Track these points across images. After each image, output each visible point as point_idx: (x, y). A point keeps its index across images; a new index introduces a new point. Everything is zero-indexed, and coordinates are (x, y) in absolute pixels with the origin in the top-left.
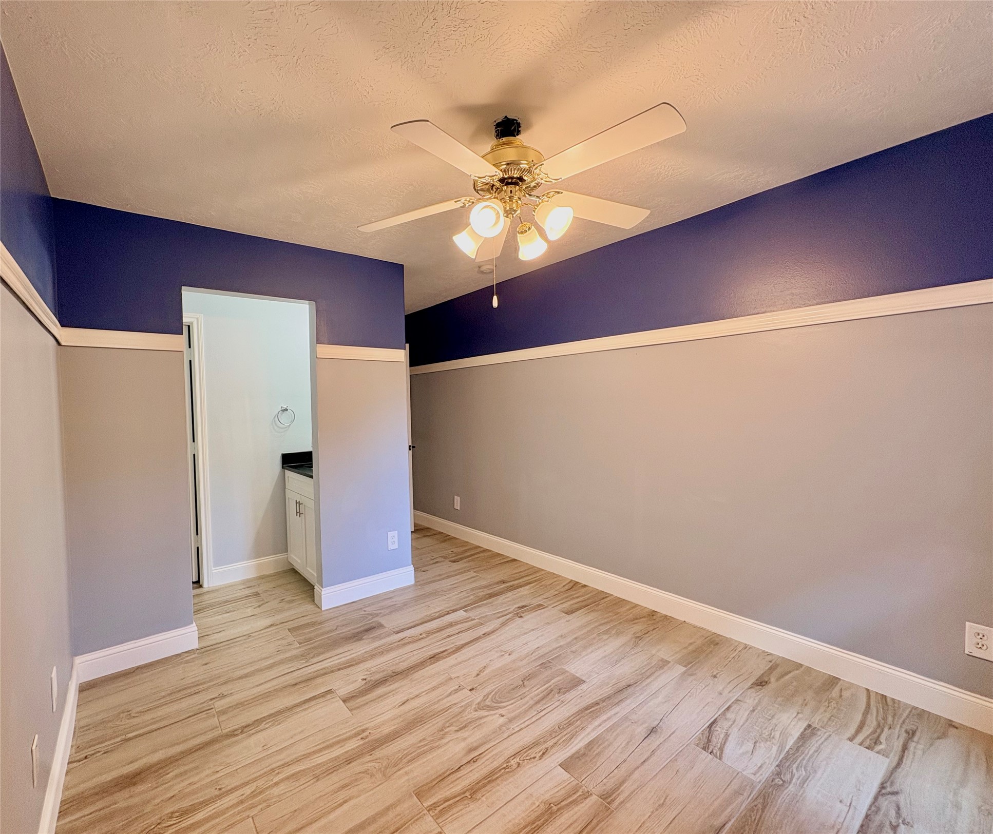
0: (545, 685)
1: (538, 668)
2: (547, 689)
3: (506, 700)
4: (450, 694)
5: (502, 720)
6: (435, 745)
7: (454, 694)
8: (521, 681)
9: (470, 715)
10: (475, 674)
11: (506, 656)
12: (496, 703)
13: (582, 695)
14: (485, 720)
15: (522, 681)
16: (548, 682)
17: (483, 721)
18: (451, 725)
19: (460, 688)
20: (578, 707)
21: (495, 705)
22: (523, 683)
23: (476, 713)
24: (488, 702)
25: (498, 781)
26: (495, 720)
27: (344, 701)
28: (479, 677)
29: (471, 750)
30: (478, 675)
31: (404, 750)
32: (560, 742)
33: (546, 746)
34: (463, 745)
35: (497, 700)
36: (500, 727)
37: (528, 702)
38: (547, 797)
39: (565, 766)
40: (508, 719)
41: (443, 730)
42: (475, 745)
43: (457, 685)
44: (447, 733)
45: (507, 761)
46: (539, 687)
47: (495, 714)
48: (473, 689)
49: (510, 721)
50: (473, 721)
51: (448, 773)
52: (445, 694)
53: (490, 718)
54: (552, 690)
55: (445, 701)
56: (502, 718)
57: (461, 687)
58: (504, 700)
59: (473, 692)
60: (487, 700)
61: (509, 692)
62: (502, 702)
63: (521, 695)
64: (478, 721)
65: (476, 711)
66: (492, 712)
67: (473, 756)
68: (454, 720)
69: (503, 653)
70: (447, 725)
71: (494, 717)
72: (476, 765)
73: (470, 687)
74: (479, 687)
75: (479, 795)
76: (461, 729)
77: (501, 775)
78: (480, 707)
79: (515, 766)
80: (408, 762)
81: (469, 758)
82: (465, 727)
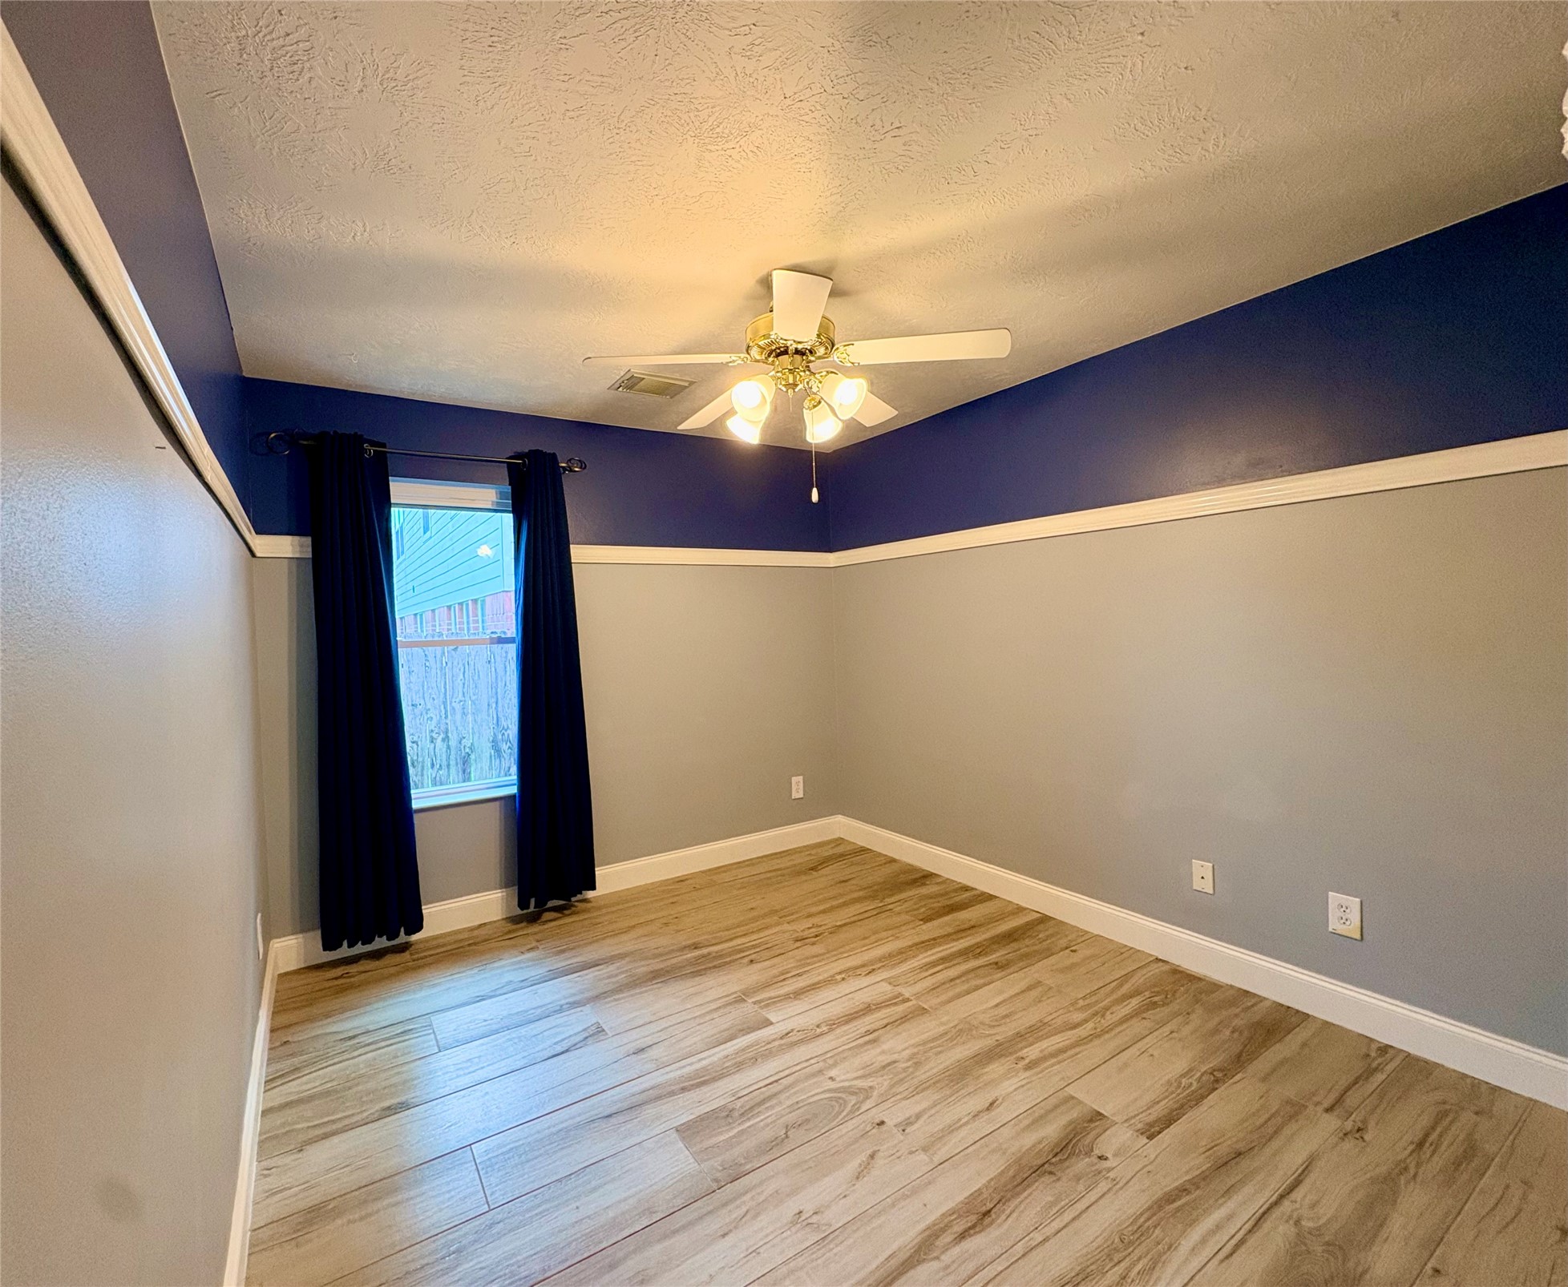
0: (749, 1127)
1: (748, 1167)
2: (749, 1119)
3: (822, 1102)
4: (918, 1116)
5: (833, 1073)
6: (921, 1048)
7: (911, 1117)
8: (791, 1136)
9: (881, 1083)
10: (879, 1161)
11: (809, 1209)
12: (840, 1098)
13: (699, 1104)
14: (856, 1075)
15: (787, 1137)
16: (742, 1132)
17: (859, 1072)
18: (905, 1070)
19: (904, 1126)
20: (715, 1086)
21: (839, 1095)
22: (786, 1133)
23: (871, 1084)
24: (853, 1100)
25: (842, 1015)
26: (843, 1074)
27: (1098, 1116)
28: (869, 1152)
29: (874, 1041)
30: (872, 1156)
31: (957, 1044)
32: (764, 1044)
33: (782, 1042)
34: (885, 1047)
35: (837, 1102)
36: (835, 1065)
37: (788, 1097)
38: (796, 1002)
39: (768, 1023)
40: (823, 1074)
41: (916, 1063)
42: (869, 1047)
43: (908, 1134)
44: (908, 1060)
45: (831, 1030)
46: (762, 1124)
47: (843, 1081)
48: (878, 1124)
49: (820, 1072)
50: (874, 1072)
51: (896, 1023)
52: (926, 1116)
53: (849, 1076)
54: (742, 1115)
55: (925, 1105)
56: (833, 1075)
57: (900, 1129)
58: (825, 1101)
59: (877, 1121)
60: (853, 1102)
61: (815, 1115)
62: (830, 1099)
63: (797, 1109)
64: (867, 1072)
65: (871, 1087)
66: (847, 1084)
67: (872, 1038)
68: (901, 1076)
69: (815, 1219)
70: (911, 1070)
71: (843, 1077)
72: (868, 1028)
73: (884, 1128)
74: (868, 1129)
75: (861, 1007)
76: (889, 1064)
77: (839, 1019)
78: (867, 1092)
79: (822, 1025)
80: (946, 1033)
81: (875, 1034)
82: (884, 1067)
